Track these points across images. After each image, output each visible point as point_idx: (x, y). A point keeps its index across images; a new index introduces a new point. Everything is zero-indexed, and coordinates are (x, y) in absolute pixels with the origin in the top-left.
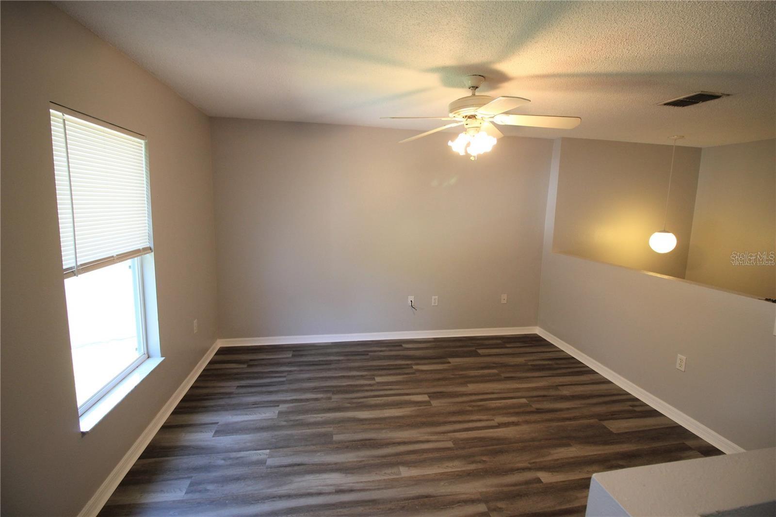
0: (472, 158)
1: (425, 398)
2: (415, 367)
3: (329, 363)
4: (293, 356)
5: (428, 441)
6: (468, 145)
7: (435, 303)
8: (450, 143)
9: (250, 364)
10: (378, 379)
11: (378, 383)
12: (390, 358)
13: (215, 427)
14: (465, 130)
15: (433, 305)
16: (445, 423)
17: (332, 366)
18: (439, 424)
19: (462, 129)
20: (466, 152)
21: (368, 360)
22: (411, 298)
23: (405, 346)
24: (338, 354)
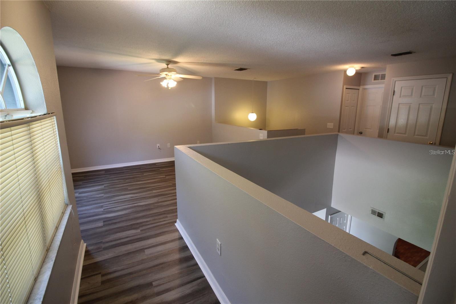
0: (170, 88)
1: (165, 176)
2: (160, 170)
3: (124, 172)
4: (105, 172)
5: (162, 185)
6: (168, 83)
7: (169, 146)
8: (161, 83)
9: (85, 176)
10: (145, 174)
11: (145, 175)
12: (149, 168)
13: (78, 193)
14: (166, 79)
15: (168, 147)
16: (170, 181)
17: (124, 173)
18: (167, 181)
19: (164, 78)
20: (167, 86)
21: (140, 170)
22: (158, 145)
23: (157, 164)
24: (126, 170)
